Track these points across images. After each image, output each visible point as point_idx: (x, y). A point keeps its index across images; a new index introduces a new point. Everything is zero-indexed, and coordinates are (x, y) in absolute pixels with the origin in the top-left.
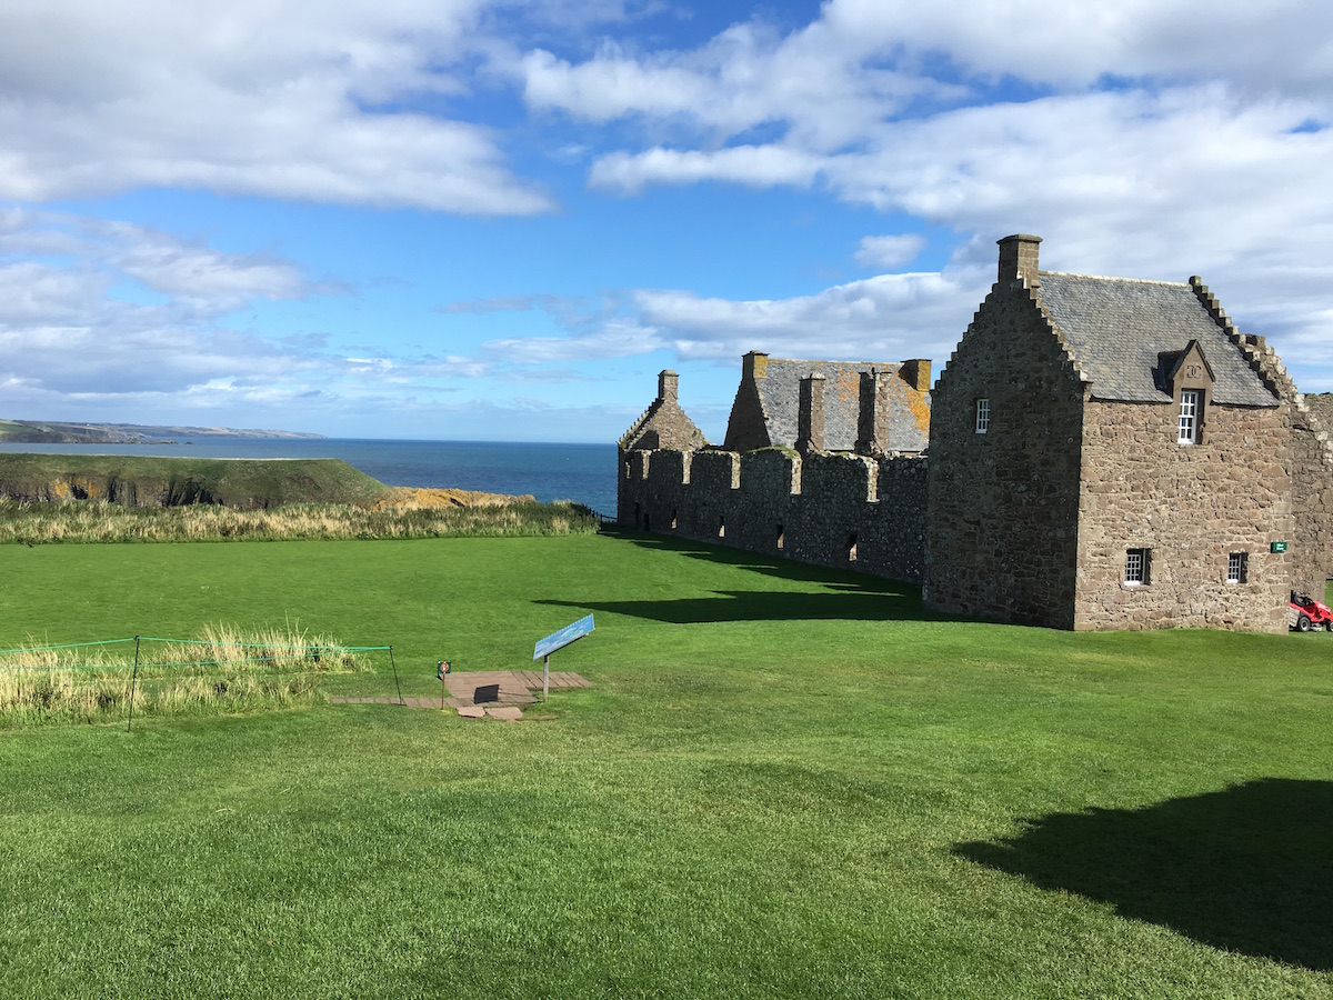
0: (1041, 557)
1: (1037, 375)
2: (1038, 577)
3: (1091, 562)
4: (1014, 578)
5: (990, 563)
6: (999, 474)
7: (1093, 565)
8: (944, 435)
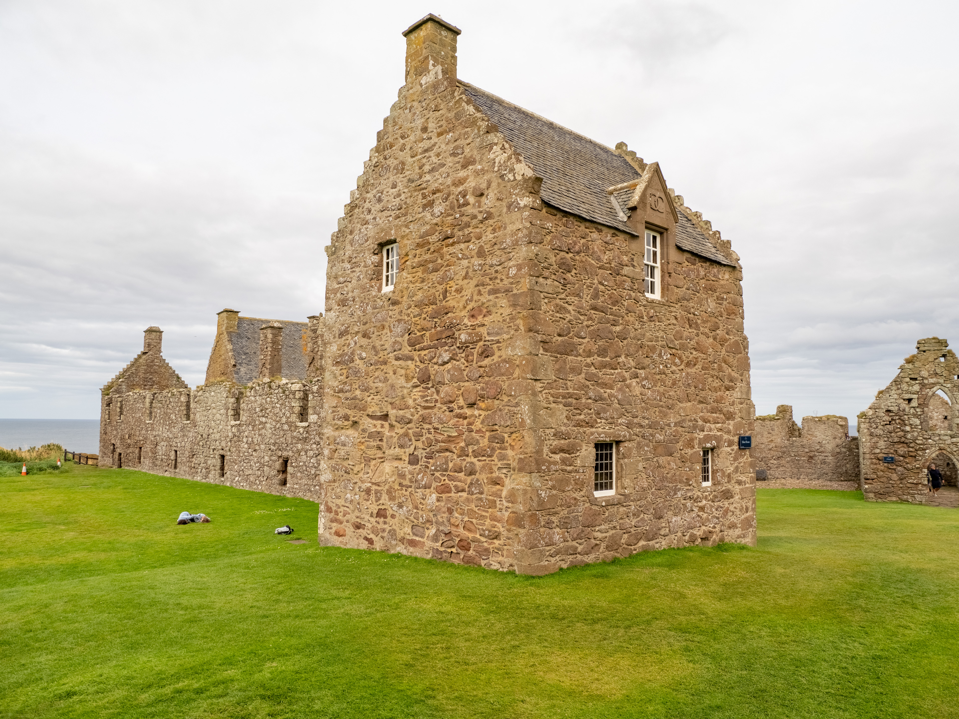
0: (475, 460)
1: (460, 189)
2: (471, 493)
3: (550, 463)
4: (434, 496)
5: (402, 476)
6: (412, 344)
7: (553, 467)
8: (343, 303)
